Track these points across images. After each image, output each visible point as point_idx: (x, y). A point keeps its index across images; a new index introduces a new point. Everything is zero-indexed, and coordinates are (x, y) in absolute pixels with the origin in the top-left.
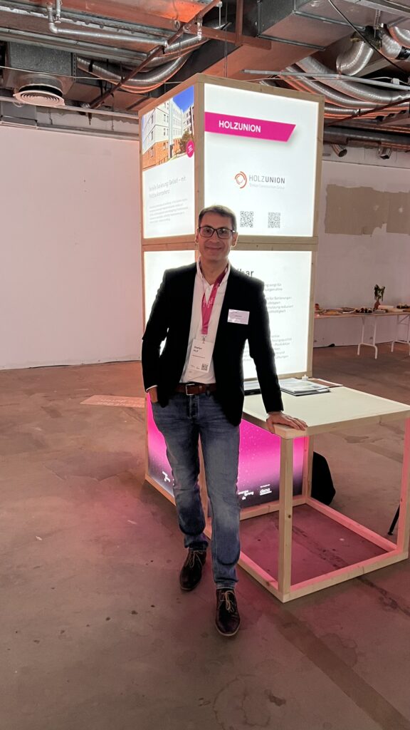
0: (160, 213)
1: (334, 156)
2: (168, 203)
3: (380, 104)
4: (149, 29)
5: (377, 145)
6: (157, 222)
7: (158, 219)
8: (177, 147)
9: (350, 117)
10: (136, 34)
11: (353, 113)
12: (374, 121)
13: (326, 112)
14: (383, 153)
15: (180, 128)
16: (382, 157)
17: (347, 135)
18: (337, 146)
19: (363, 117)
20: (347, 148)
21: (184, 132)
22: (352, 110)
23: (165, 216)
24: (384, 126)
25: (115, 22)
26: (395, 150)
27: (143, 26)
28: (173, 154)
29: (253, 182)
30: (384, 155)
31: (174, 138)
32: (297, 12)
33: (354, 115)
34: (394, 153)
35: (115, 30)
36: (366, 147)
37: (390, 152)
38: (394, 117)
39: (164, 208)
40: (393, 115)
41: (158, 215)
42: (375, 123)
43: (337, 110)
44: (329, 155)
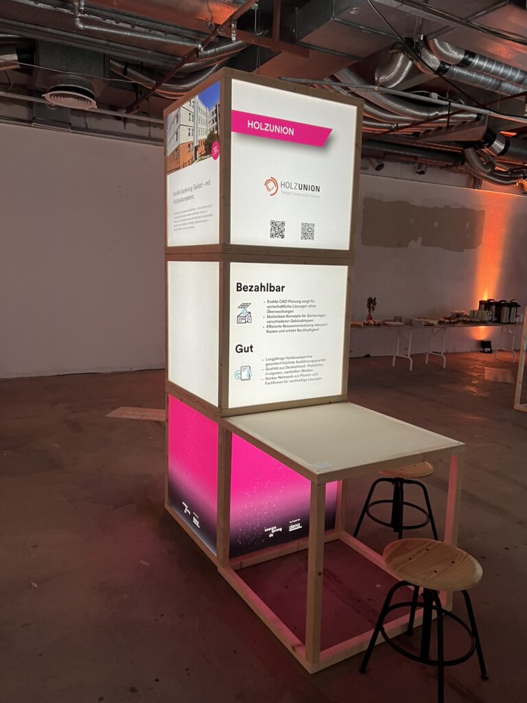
0: (184, 220)
1: (372, 170)
2: (192, 210)
3: (418, 120)
4: (183, 31)
5: (413, 160)
6: (180, 229)
7: (182, 227)
8: (202, 149)
9: (387, 132)
10: (169, 35)
11: (390, 128)
12: (410, 137)
13: (365, 125)
14: (419, 168)
15: (205, 127)
16: (418, 173)
17: (385, 150)
18: (374, 160)
19: (399, 132)
20: (384, 163)
21: (209, 132)
22: (389, 125)
23: (189, 223)
24: (420, 143)
25: (146, 22)
26: (431, 166)
27: (176, 27)
28: (198, 157)
29: (285, 190)
30: (419, 171)
31: (199, 138)
32: (335, 19)
33: (391, 130)
34: (429, 169)
35: (147, 31)
36: (402, 162)
37: (426, 167)
38: (430, 133)
39: (188, 215)
40: (429, 131)
41: (182, 223)
42: (411, 139)
43: (375, 124)
44: (366, 169)
